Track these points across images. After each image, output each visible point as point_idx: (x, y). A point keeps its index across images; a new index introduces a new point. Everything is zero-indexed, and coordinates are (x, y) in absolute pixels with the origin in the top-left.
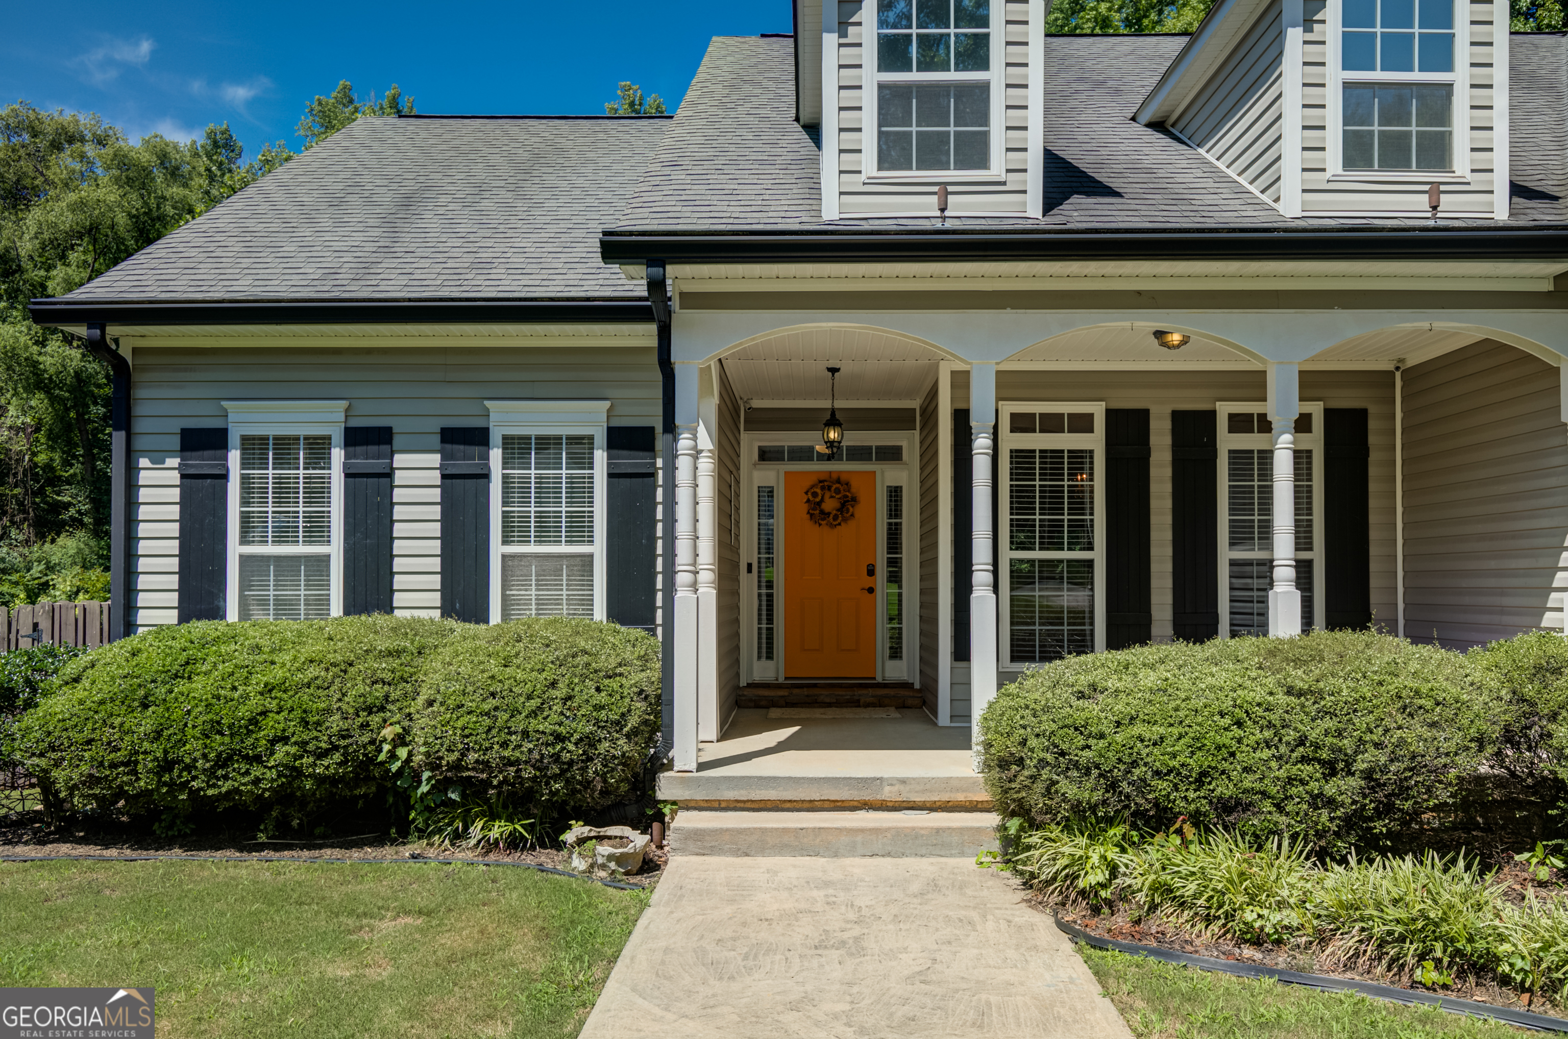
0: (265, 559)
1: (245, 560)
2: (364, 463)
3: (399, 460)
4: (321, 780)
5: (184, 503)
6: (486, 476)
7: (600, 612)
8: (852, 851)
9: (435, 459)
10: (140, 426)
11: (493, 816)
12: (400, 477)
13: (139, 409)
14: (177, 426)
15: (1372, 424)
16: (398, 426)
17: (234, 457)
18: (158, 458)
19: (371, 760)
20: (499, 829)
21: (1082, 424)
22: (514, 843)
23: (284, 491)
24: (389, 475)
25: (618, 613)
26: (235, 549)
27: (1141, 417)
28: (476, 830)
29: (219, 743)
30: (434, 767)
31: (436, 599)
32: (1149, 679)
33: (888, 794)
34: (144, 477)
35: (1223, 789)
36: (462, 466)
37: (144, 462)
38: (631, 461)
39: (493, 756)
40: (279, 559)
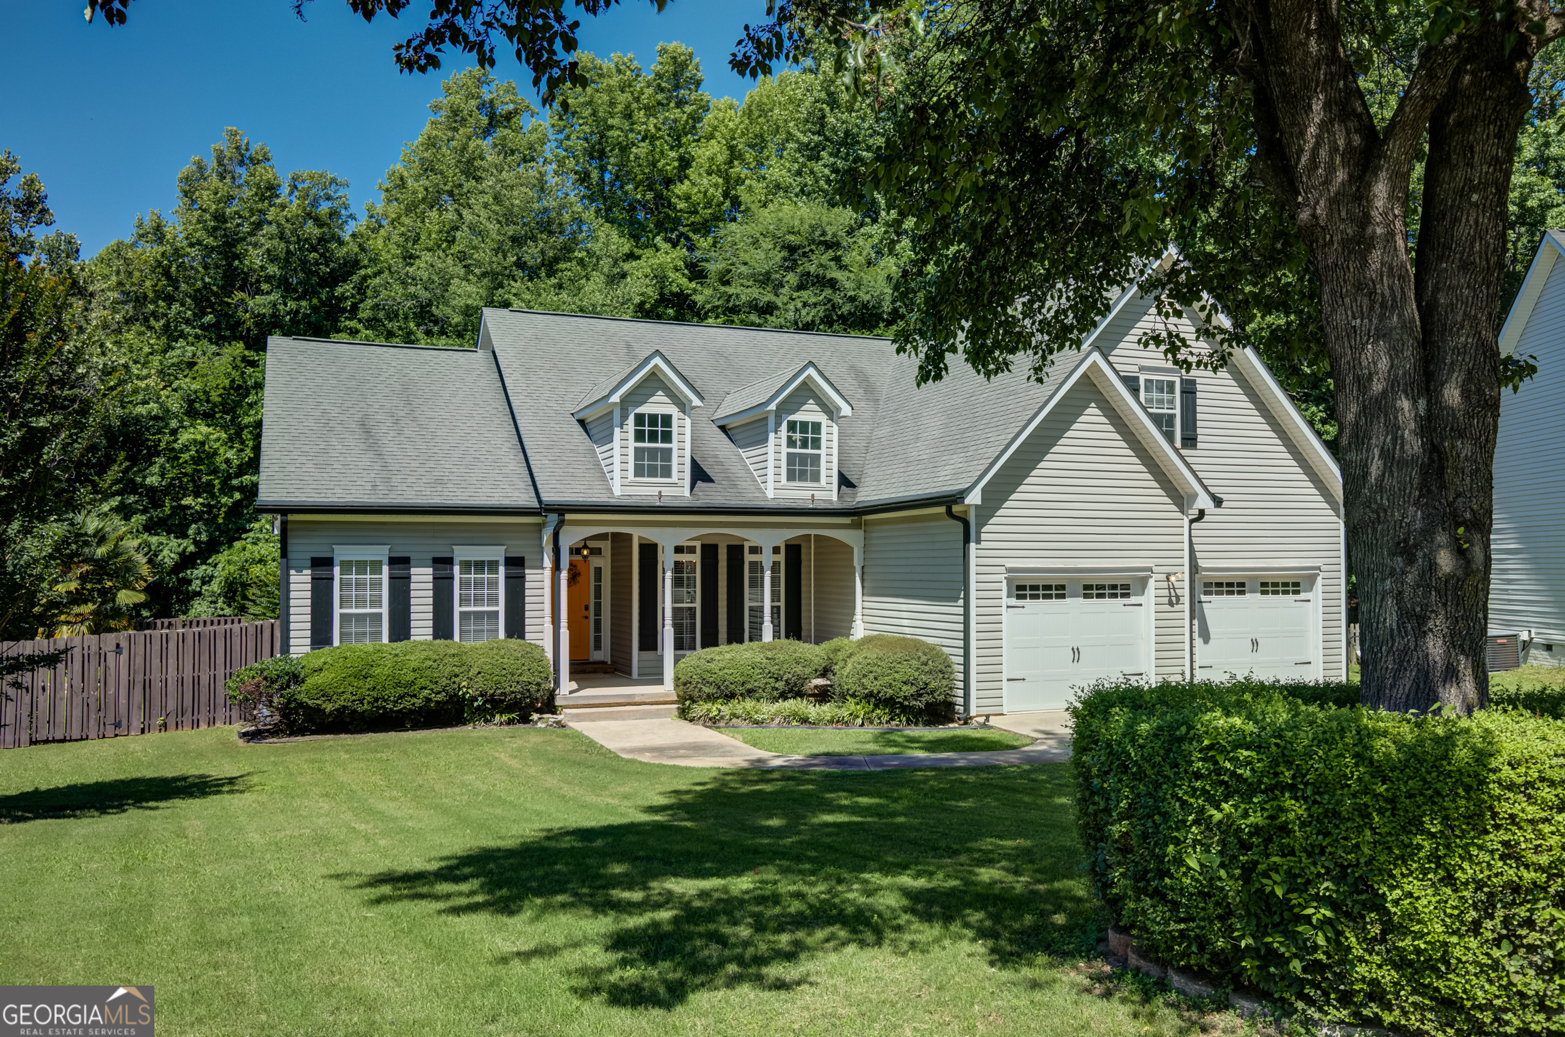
0: (350, 615)
1: (342, 615)
2: (398, 572)
3: (413, 571)
4: (437, 702)
5: (313, 590)
6: (452, 578)
7: (502, 635)
8: (629, 718)
9: (430, 570)
10: (291, 555)
11: (501, 714)
12: (413, 578)
13: (290, 548)
14: (309, 556)
15: (803, 551)
16: (413, 556)
17: (337, 570)
18: (299, 570)
19: (456, 695)
20: (505, 718)
21: (692, 550)
22: (510, 722)
23: (360, 585)
24: (409, 578)
25: (510, 634)
26: (337, 611)
27: (715, 547)
28: (498, 717)
29: (400, 691)
30: (482, 695)
31: (431, 631)
32: (728, 656)
33: (637, 699)
34: (293, 579)
35: (749, 686)
36: (442, 573)
37: (292, 572)
38: (515, 571)
39: (508, 689)
40: (357, 616)
